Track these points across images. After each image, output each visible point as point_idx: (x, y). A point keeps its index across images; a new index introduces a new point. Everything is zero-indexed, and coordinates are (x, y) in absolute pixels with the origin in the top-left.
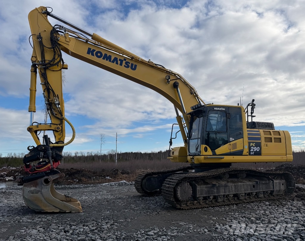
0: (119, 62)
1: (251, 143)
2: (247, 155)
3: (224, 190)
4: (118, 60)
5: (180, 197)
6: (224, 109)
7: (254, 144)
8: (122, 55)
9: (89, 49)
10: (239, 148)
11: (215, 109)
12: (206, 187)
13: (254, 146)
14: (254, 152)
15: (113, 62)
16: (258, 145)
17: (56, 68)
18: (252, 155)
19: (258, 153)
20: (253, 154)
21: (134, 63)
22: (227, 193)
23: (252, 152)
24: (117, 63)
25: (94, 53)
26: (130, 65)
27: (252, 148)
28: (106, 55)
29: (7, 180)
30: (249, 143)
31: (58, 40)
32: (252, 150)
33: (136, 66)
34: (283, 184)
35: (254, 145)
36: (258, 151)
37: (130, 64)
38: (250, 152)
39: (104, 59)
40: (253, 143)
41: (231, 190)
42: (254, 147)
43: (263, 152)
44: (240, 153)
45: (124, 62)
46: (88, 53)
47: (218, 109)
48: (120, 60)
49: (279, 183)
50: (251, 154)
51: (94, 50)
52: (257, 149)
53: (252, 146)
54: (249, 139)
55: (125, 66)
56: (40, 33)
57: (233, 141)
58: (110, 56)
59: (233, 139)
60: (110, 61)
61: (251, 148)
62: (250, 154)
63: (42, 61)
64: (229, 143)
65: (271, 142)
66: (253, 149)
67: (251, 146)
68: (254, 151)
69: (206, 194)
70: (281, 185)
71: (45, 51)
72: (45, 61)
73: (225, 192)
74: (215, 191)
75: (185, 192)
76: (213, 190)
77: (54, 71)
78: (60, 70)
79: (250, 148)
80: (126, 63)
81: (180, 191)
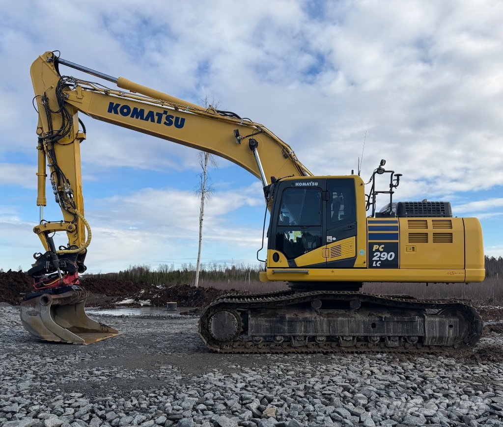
0: (156, 118)
1: (375, 246)
2: (366, 268)
3: (305, 327)
4: (155, 114)
5: (215, 333)
6: (316, 184)
7: (383, 246)
8: (161, 106)
9: (111, 104)
10: (346, 253)
11: (297, 184)
12: (266, 321)
13: (381, 250)
14: (380, 262)
15: (147, 119)
16: (393, 248)
17: (67, 140)
18: (376, 267)
19: (393, 264)
20: (378, 265)
21: (181, 117)
22: (311, 334)
23: (377, 261)
24: (153, 120)
25: (119, 109)
26: (174, 120)
27: (377, 255)
28: (135, 109)
29: (142, 305)
30: (371, 246)
31: (68, 99)
32: (375, 259)
33: (183, 120)
34: (451, 326)
35: (382, 248)
36: (389, 259)
37: (174, 118)
38: (371, 262)
39: (132, 116)
40: (380, 244)
41: (319, 329)
42: (381, 252)
43: (402, 261)
44: (349, 263)
45: (164, 116)
46: (110, 111)
47: (304, 184)
48: (158, 114)
49: (442, 324)
50: (374, 265)
51: (118, 105)
52: (388, 256)
53: (378, 250)
54: (371, 236)
55: (165, 123)
56: (45, 93)
57: (333, 241)
58: (142, 111)
59: (334, 239)
60: (142, 118)
61: (375, 254)
62: (371, 266)
63: (49, 133)
64: (325, 246)
65: (427, 242)
66: (380, 257)
67: (374, 250)
68: (380, 260)
69: (266, 332)
70: (447, 327)
71: (52, 119)
72: (52, 132)
73: (305, 331)
74: (286, 328)
75: (223, 327)
76: (281, 326)
77: (64, 145)
78: (73, 142)
79: (371, 254)
80: (167, 118)
81: (215, 323)
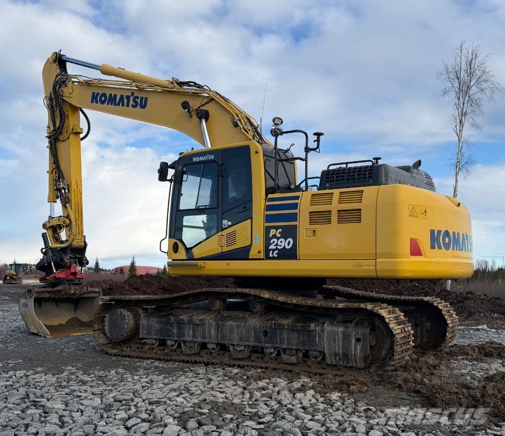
0: (125, 101)
1: (272, 230)
2: (263, 259)
3: (194, 331)
4: (125, 98)
6: (212, 157)
7: (280, 230)
9: (93, 93)
10: (240, 243)
11: (195, 159)
12: (157, 322)
13: (278, 235)
14: (277, 252)
15: (119, 105)
16: (290, 232)
17: (65, 136)
18: (273, 258)
19: (290, 254)
20: (276, 256)
21: (144, 96)
22: (200, 340)
23: (274, 250)
24: (123, 105)
25: (98, 98)
26: (139, 101)
27: (274, 242)
28: (110, 96)
30: (267, 230)
32: (272, 247)
33: (146, 99)
34: (358, 340)
35: (280, 233)
36: (288, 247)
37: (139, 99)
38: (267, 251)
39: (108, 104)
40: (277, 228)
41: (207, 334)
42: (278, 239)
44: (242, 254)
45: (132, 98)
46: (92, 101)
47: (201, 159)
48: (127, 97)
49: (346, 337)
50: (271, 255)
51: (98, 94)
52: (285, 244)
53: (274, 236)
54: (268, 218)
55: (133, 106)
57: (229, 227)
58: (115, 96)
59: (230, 223)
60: (115, 105)
61: (271, 242)
62: (267, 257)
63: (54, 130)
64: (220, 233)
65: (330, 222)
66: (277, 245)
67: (271, 236)
68: (277, 249)
69: (157, 335)
70: (353, 340)
71: (56, 117)
73: (194, 336)
74: (175, 331)
75: (116, 326)
76: (170, 328)
77: (63, 141)
78: (69, 138)
79: (267, 241)
80: (134, 100)
81: (109, 322)
